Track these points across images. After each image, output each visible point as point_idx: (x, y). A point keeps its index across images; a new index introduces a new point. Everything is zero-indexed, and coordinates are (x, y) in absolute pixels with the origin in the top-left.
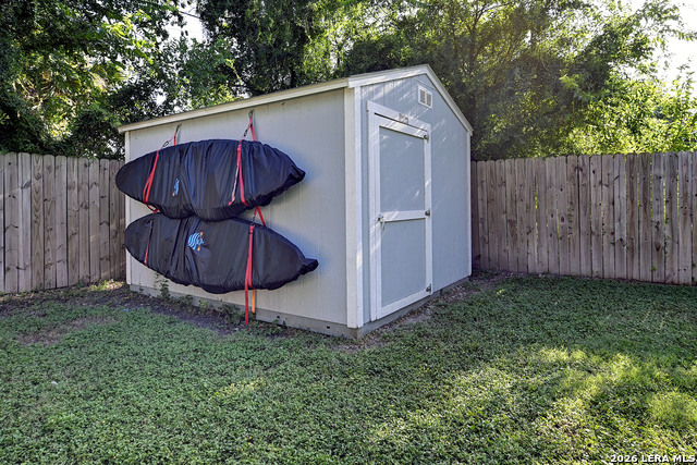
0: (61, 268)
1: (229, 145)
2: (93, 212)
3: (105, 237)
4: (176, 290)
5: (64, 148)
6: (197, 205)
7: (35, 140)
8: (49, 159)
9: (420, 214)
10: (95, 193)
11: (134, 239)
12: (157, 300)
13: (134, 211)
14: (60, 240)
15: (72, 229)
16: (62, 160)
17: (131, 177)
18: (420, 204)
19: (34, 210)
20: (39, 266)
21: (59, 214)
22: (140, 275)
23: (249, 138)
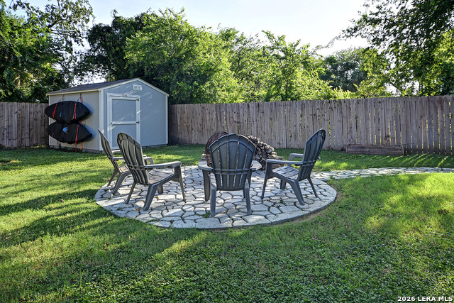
0: (27, 140)
1: (74, 102)
2: (39, 122)
3: (43, 130)
4: (64, 145)
5: (29, 100)
6: (66, 119)
7: (19, 98)
8: (23, 104)
9: (134, 122)
10: (39, 115)
11: (51, 130)
12: (58, 150)
13: (51, 121)
14: (27, 131)
15: (31, 127)
16: (28, 104)
17: (50, 111)
18: (134, 119)
19: (18, 121)
20: (19, 139)
21: (27, 122)
22: (53, 142)
23: (80, 101)
